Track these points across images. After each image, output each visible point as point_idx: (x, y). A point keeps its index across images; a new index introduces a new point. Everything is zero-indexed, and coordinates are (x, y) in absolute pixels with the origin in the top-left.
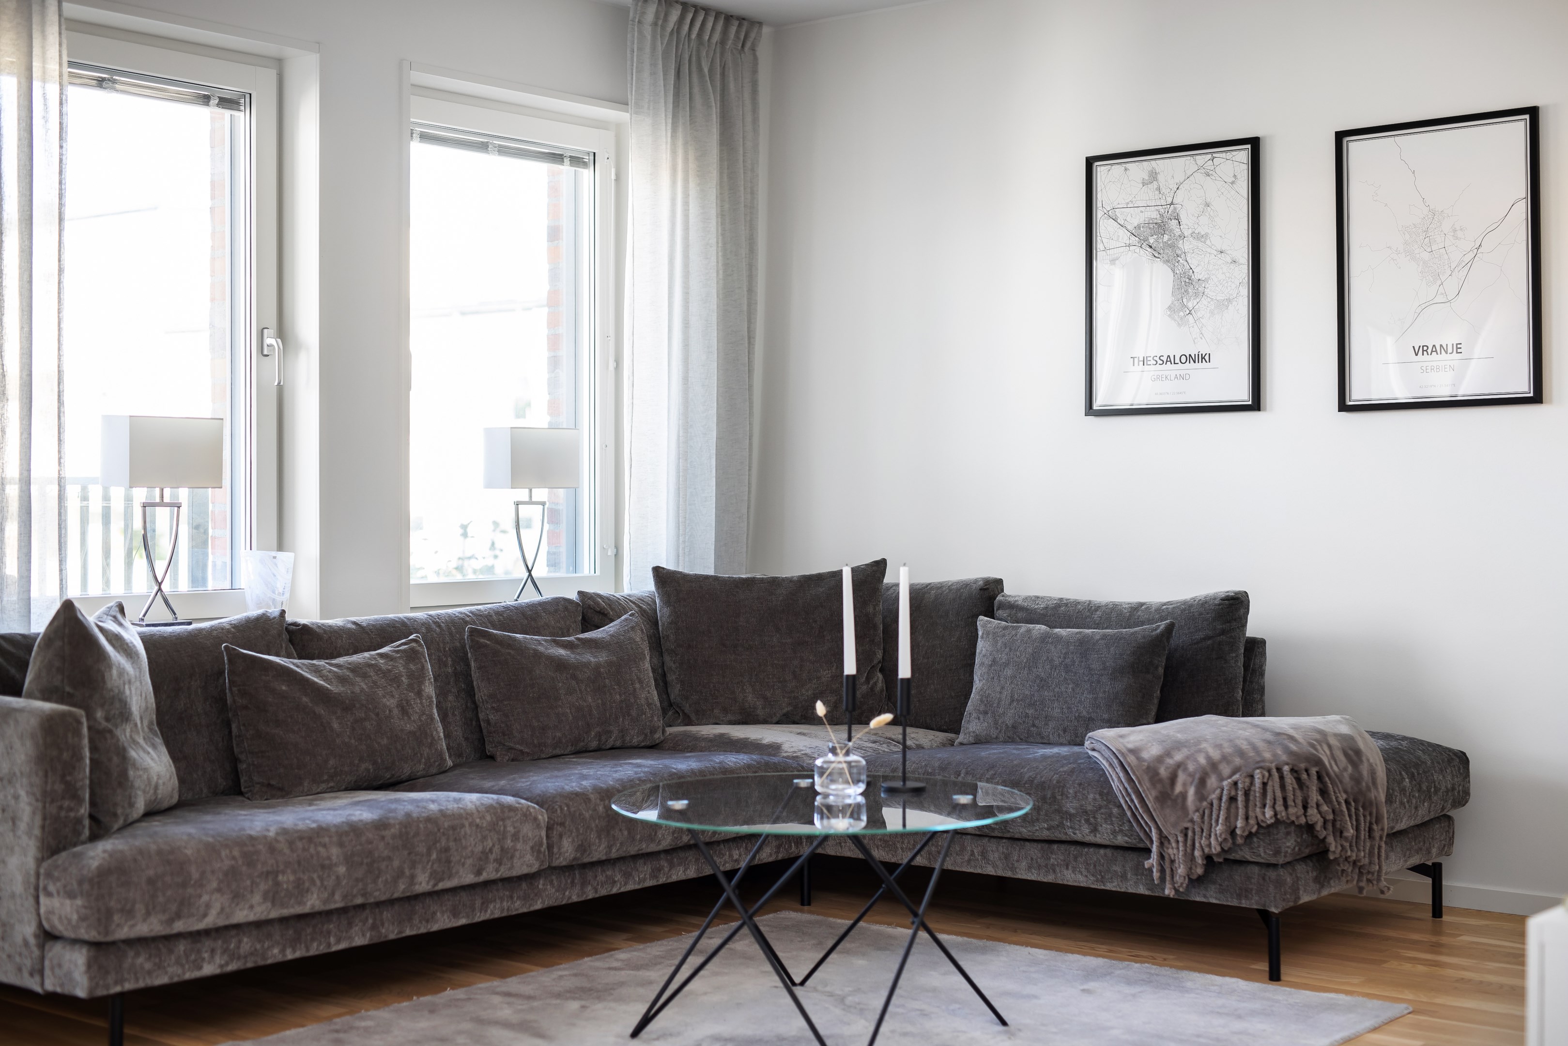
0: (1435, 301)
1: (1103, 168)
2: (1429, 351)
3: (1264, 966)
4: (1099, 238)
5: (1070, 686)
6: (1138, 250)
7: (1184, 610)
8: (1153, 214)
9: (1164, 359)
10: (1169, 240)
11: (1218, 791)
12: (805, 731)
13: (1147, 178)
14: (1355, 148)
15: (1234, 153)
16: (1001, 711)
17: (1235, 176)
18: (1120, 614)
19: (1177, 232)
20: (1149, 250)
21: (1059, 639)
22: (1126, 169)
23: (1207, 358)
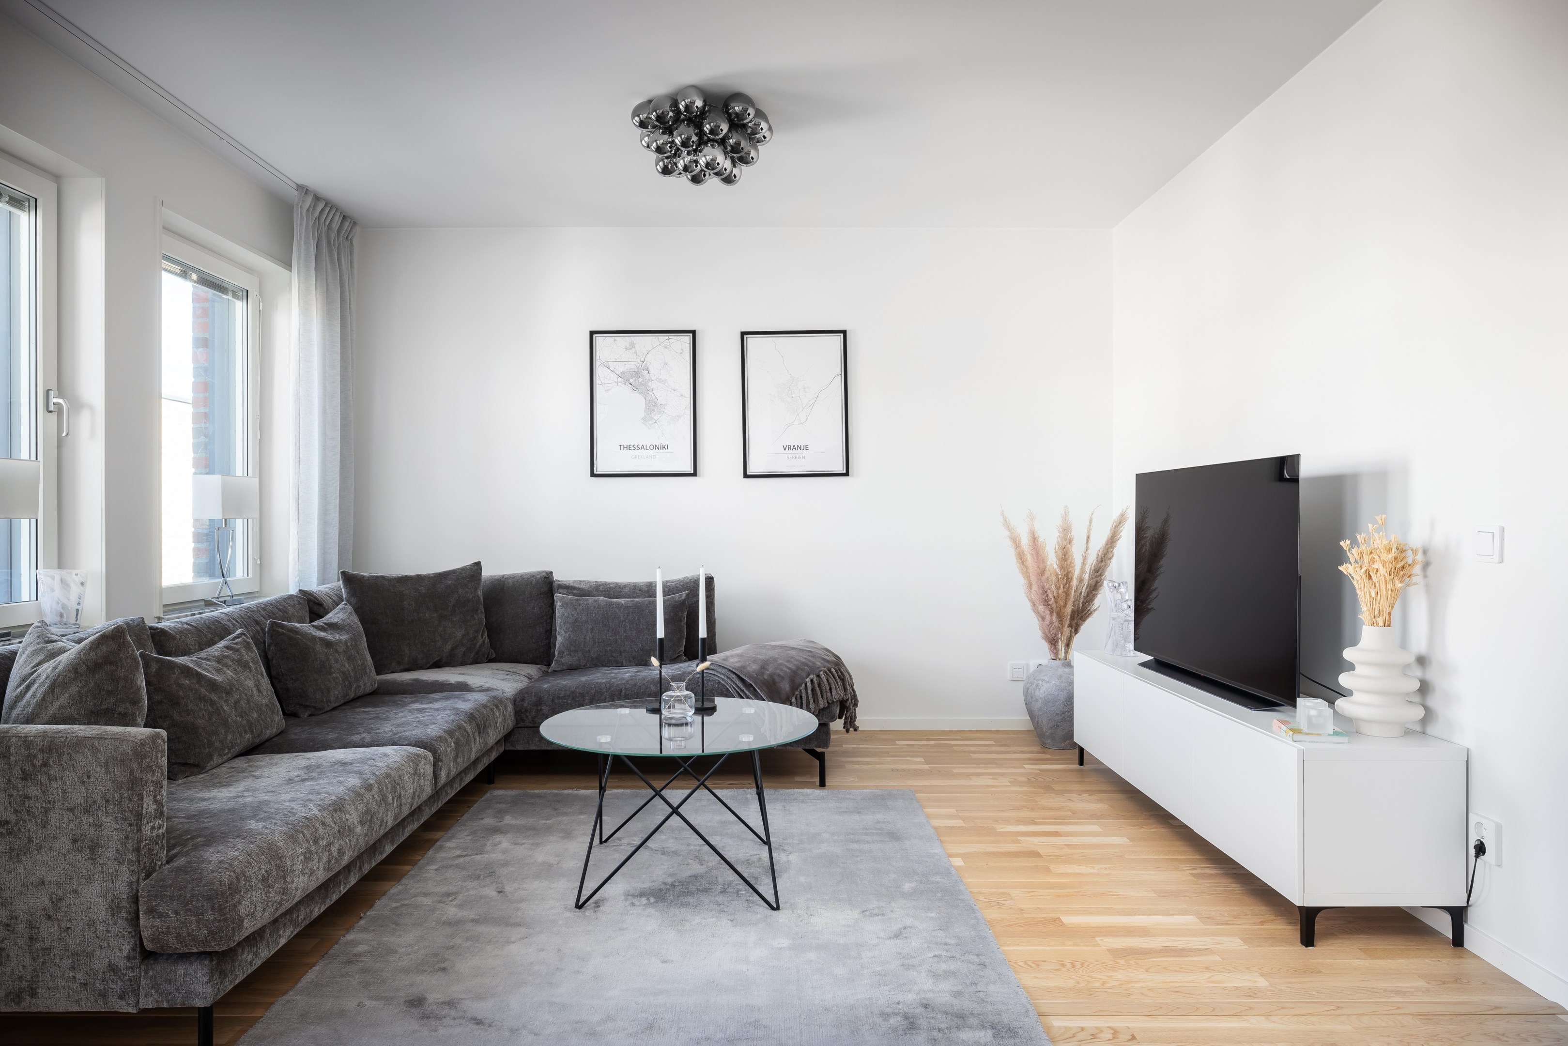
0: (795, 423)
1: (600, 338)
2: (792, 448)
3: (817, 779)
4: (597, 377)
5: (635, 632)
6: (623, 385)
7: (684, 585)
8: (632, 366)
9: (640, 447)
10: (643, 381)
11: (803, 685)
12: (463, 672)
13: (628, 346)
14: (750, 340)
15: (681, 337)
16: (587, 649)
17: (682, 350)
18: (641, 589)
19: (647, 377)
20: (630, 386)
21: (619, 606)
22: (615, 340)
23: (666, 447)
